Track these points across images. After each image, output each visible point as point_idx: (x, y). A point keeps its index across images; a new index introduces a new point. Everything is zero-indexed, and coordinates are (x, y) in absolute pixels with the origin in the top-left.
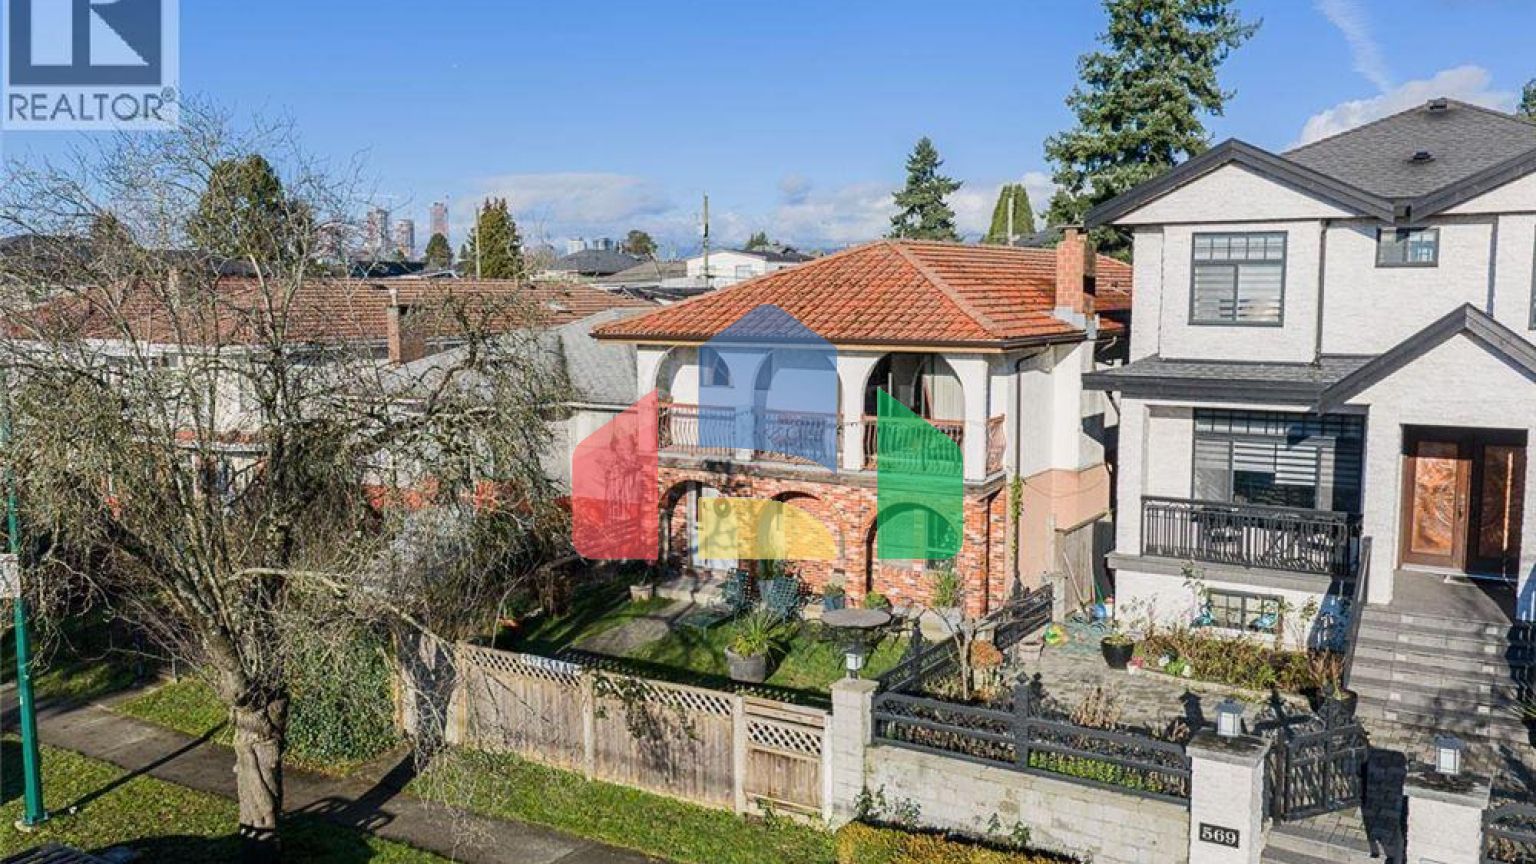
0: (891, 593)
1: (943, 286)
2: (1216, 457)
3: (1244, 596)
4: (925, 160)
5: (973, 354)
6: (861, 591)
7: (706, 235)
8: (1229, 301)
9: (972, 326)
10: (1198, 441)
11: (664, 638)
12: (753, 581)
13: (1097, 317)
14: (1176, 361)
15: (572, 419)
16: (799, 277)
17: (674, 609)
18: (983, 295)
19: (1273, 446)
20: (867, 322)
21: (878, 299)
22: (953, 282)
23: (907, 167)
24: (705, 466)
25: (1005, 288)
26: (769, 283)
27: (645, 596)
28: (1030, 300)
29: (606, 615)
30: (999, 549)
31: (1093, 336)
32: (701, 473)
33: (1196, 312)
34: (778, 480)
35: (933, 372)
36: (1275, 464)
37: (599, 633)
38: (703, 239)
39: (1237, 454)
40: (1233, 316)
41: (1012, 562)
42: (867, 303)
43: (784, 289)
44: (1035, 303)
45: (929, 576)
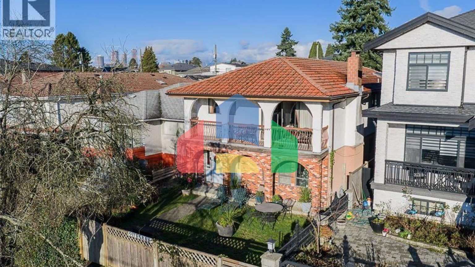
0: (282, 194)
1: (304, 75)
2: (415, 144)
3: (428, 202)
4: (287, 34)
5: (316, 102)
6: (271, 195)
7: (216, 58)
8: (424, 81)
9: (316, 91)
10: (407, 137)
11: (193, 213)
12: (229, 189)
13: (362, 87)
14: (401, 105)
15: (162, 124)
16: (247, 71)
17: (198, 199)
18: (318, 78)
19: (439, 140)
20: (273, 89)
21: (277, 80)
22: (306, 73)
23: (281, 37)
24: (210, 144)
25: (326, 75)
26: (235, 74)
27: (187, 194)
28: (336, 80)
29: (172, 202)
30: (326, 178)
31: (361, 94)
32: (209, 147)
33: (410, 85)
34: (238, 151)
35: (299, 109)
36: (440, 147)
37: (168, 211)
38: (215, 59)
39: (424, 143)
40: (426, 87)
41: (330, 183)
42: (273, 81)
43: (240, 76)
44: (338, 81)
45: (297, 189)
